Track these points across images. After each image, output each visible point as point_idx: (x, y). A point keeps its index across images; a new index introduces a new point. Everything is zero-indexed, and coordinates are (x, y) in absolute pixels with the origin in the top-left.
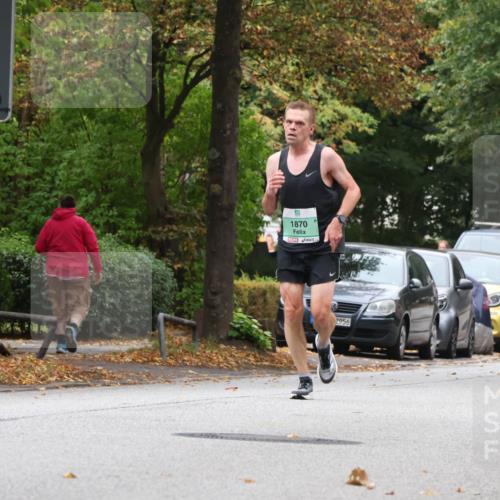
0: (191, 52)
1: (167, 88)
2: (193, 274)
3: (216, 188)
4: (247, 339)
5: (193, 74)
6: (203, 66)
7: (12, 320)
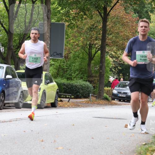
0: (97, 46)
1: (92, 52)
2: (97, 87)
3: (101, 71)
4: (106, 99)
5: (97, 50)
6: (99, 48)
7: (63, 95)
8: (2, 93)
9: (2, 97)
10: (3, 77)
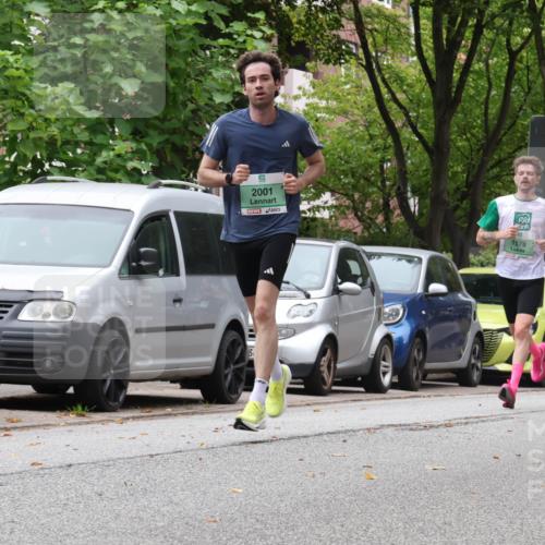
8: (418, 340)
9: (419, 351)
10: (420, 290)
